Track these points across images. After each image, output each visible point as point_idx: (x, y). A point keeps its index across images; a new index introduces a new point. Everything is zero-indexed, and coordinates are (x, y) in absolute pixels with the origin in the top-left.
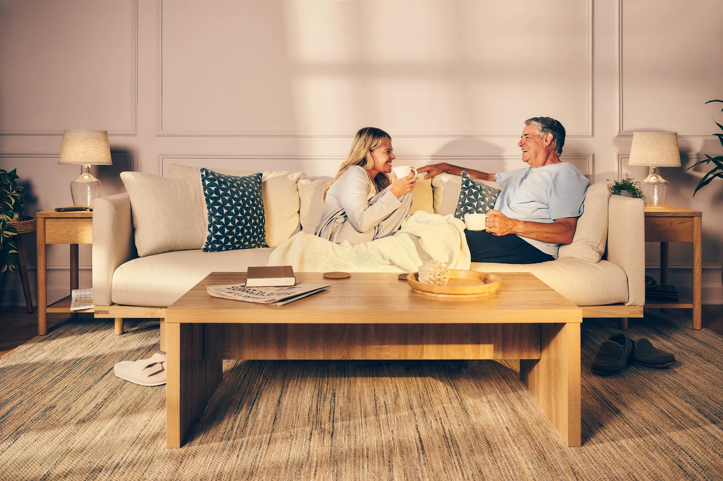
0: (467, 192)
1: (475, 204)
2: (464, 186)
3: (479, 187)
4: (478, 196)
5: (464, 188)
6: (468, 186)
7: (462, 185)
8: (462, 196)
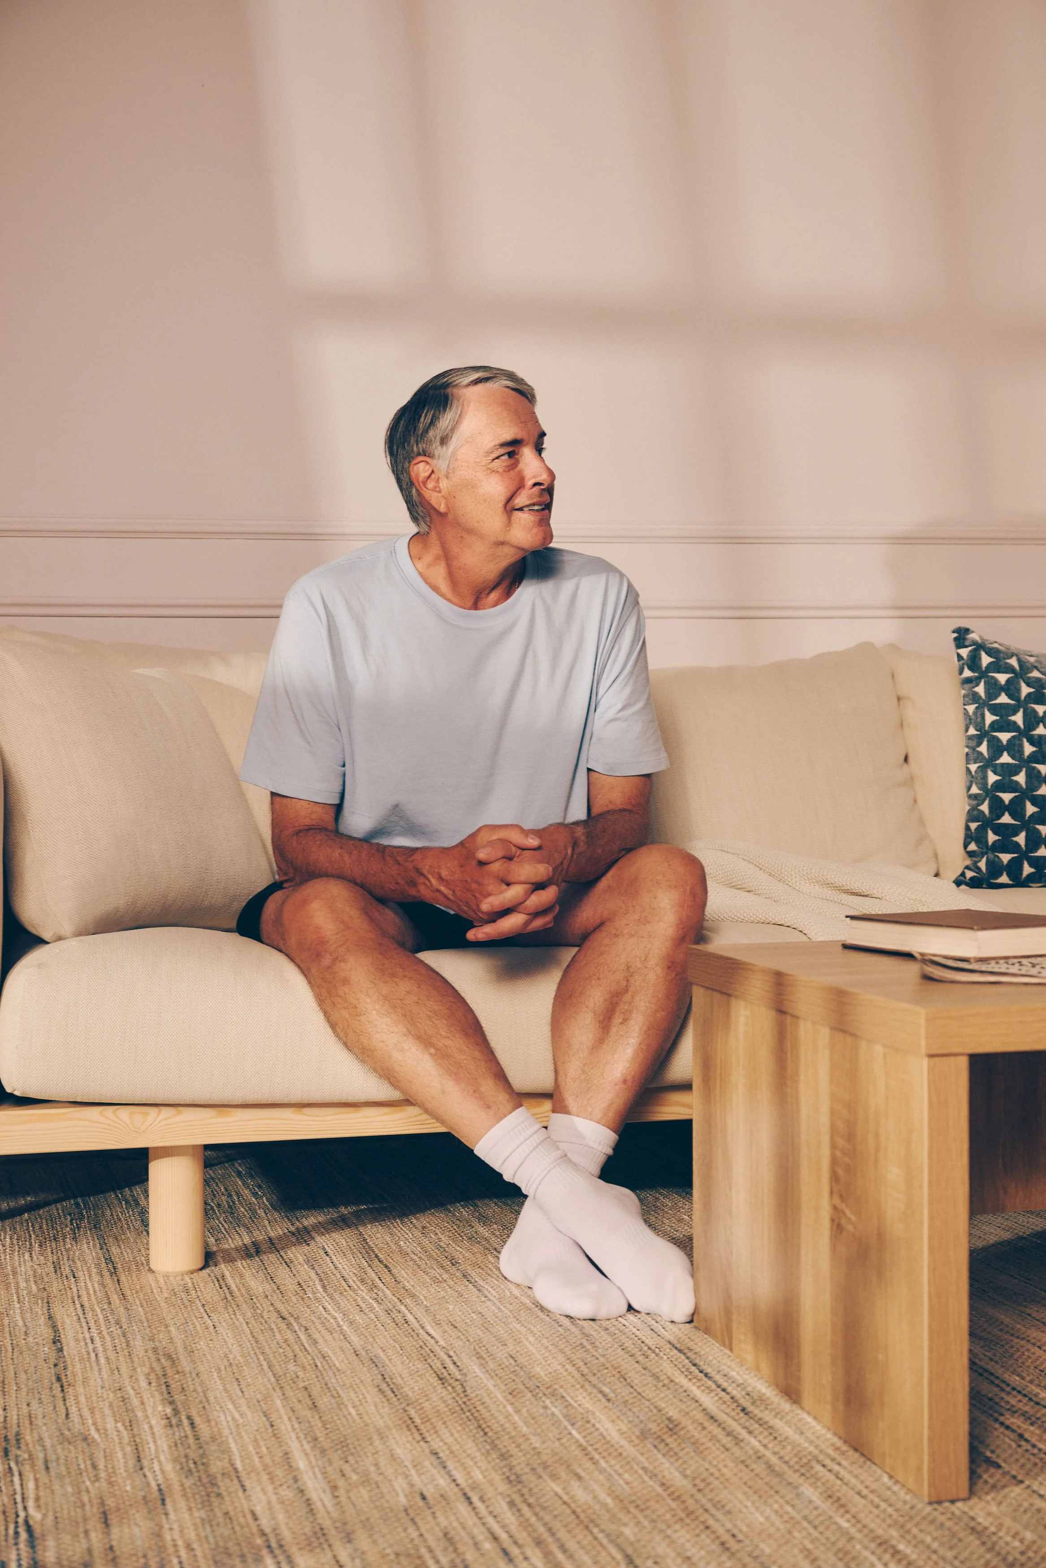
0: (980, 689)
1: (1018, 718)
2: (967, 673)
3: (1013, 662)
4: (1019, 690)
5: (968, 681)
6: (980, 667)
7: (961, 672)
8: (971, 708)
